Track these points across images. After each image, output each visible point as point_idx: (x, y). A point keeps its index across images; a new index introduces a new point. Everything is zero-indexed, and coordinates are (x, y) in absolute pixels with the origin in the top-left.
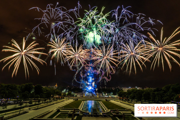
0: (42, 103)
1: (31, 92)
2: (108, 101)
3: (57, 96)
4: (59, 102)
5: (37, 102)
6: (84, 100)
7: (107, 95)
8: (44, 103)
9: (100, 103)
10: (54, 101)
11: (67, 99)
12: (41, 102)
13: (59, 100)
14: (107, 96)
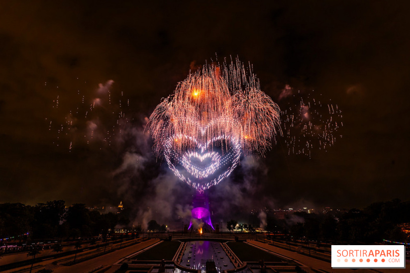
0: (86, 248)
1: (61, 223)
2: (242, 241)
3: (122, 231)
4: (126, 245)
5: (74, 247)
6: (185, 241)
7: (239, 228)
8: (91, 248)
9: (224, 248)
10: (114, 243)
11: (144, 239)
12: (83, 246)
13: (127, 240)
14: (240, 230)
